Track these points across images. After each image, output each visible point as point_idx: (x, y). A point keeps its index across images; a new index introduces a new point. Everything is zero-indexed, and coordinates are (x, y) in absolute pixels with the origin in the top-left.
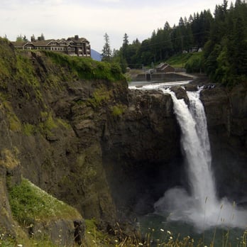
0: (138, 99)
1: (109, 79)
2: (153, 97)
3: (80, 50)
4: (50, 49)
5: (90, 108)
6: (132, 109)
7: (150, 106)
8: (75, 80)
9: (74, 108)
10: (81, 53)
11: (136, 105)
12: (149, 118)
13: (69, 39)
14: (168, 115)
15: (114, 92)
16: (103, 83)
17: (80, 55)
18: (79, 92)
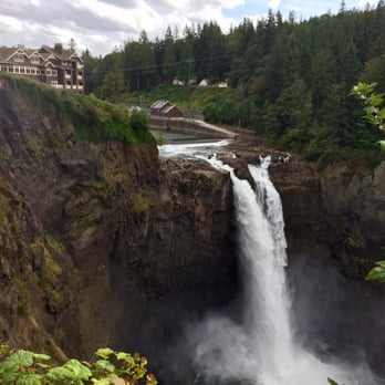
0: (175, 179)
1: (129, 140)
2: (202, 177)
3: (68, 77)
4: (11, 70)
5: (96, 200)
6: (165, 197)
7: (197, 193)
8: (70, 143)
9: (69, 206)
10: (69, 83)
11: (171, 190)
12: (194, 214)
13: (43, 51)
14: (223, 208)
15: (136, 166)
16: (118, 148)
17: (68, 87)
18: (79, 169)
